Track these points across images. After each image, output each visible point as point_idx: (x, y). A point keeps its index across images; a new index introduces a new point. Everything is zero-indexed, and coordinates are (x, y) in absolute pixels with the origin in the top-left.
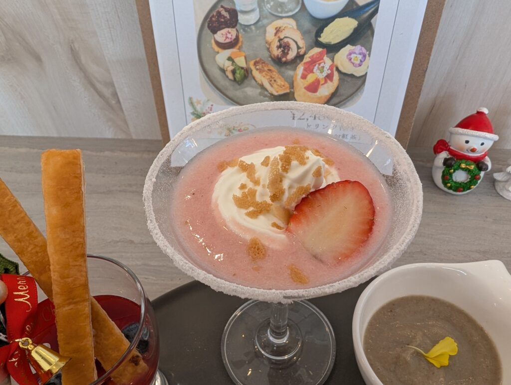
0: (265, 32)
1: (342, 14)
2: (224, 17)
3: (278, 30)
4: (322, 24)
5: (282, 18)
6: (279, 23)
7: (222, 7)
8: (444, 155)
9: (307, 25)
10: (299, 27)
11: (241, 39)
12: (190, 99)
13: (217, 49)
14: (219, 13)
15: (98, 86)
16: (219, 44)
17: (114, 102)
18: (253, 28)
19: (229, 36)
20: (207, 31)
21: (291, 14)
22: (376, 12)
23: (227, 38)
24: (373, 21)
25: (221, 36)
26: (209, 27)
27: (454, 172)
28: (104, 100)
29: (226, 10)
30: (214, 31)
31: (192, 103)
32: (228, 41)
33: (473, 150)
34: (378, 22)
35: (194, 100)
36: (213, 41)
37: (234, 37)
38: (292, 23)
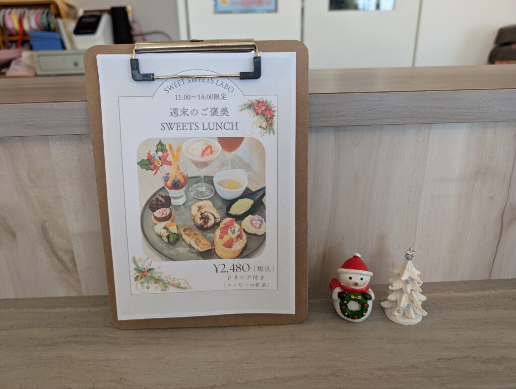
0: (191, 209)
1: (243, 196)
2: (161, 201)
3: (200, 208)
4: (230, 203)
5: (202, 200)
6: (200, 203)
7: (159, 195)
8: (338, 290)
9: (220, 204)
10: (214, 205)
11: (173, 215)
12: (134, 258)
13: (155, 221)
14: (157, 200)
15: (59, 253)
16: (156, 218)
17: (71, 265)
18: (182, 207)
19: (165, 213)
20: (148, 210)
21: (208, 198)
22: (264, 195)
23: (163, 214)
24: (263, 200)
25: (158, 213)
26: (150, 208)
27: (348, 302)
28: (62, 264)
29: (162, 197)
30: (154, 210)
31: (135, 261)
32: (163, 216)
33: (356, 284)
34: (268, 200)
35: (137, 259)
36: (153, 217)
37: (168, 213)
38: (209, 203)
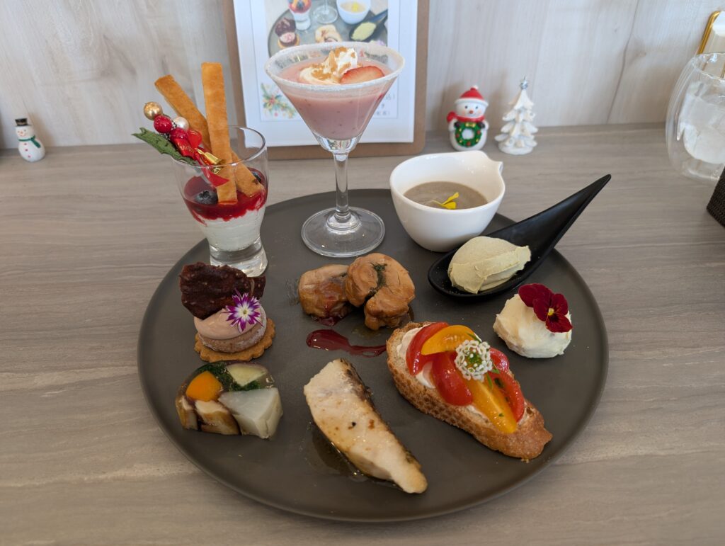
0: (315, 34)
1: (365, 20)
2: (286, 25)
3: (323, 33)
4: (352, 28)
5: (325, 24)
6: (324, 28)
7: (285, 19)
8: (454, 121)
9: (343, 28)
10: (338, 30)
11: (298, 39)
12: (262, 85)
13: (281, 46)
14: (283, 23)
16: (282, 43)
18: (306, 32)
19: (290, 38)
20: (275, 35)
21: (331, 22)
22: (386, 18)
23: (288, 39)
24: (385, 24)
25: (285, 37)
26: (276, 32)
27: (463, 130)
29: (288, 20)
30: (279, 34)
31: (263, 88)
32: (289, 41)
33: (471, 112)
34: (390, 24)
35: (265, 86)
36: (279, 42)
37: (293, 38)
38: (333, 27)
